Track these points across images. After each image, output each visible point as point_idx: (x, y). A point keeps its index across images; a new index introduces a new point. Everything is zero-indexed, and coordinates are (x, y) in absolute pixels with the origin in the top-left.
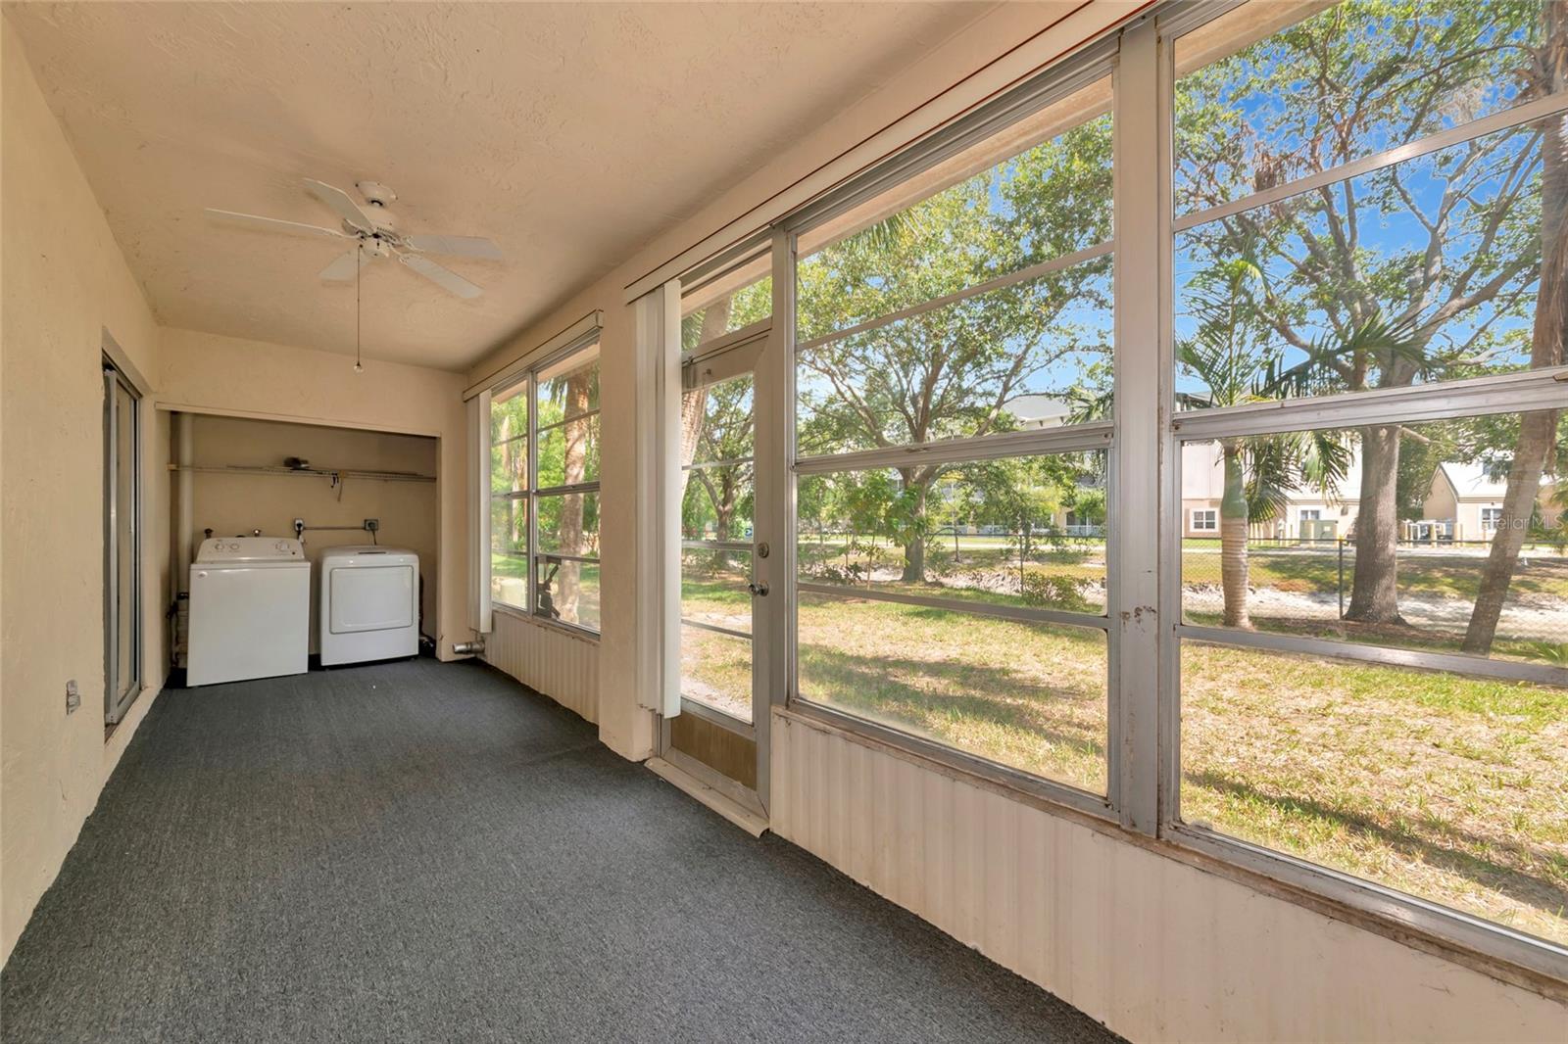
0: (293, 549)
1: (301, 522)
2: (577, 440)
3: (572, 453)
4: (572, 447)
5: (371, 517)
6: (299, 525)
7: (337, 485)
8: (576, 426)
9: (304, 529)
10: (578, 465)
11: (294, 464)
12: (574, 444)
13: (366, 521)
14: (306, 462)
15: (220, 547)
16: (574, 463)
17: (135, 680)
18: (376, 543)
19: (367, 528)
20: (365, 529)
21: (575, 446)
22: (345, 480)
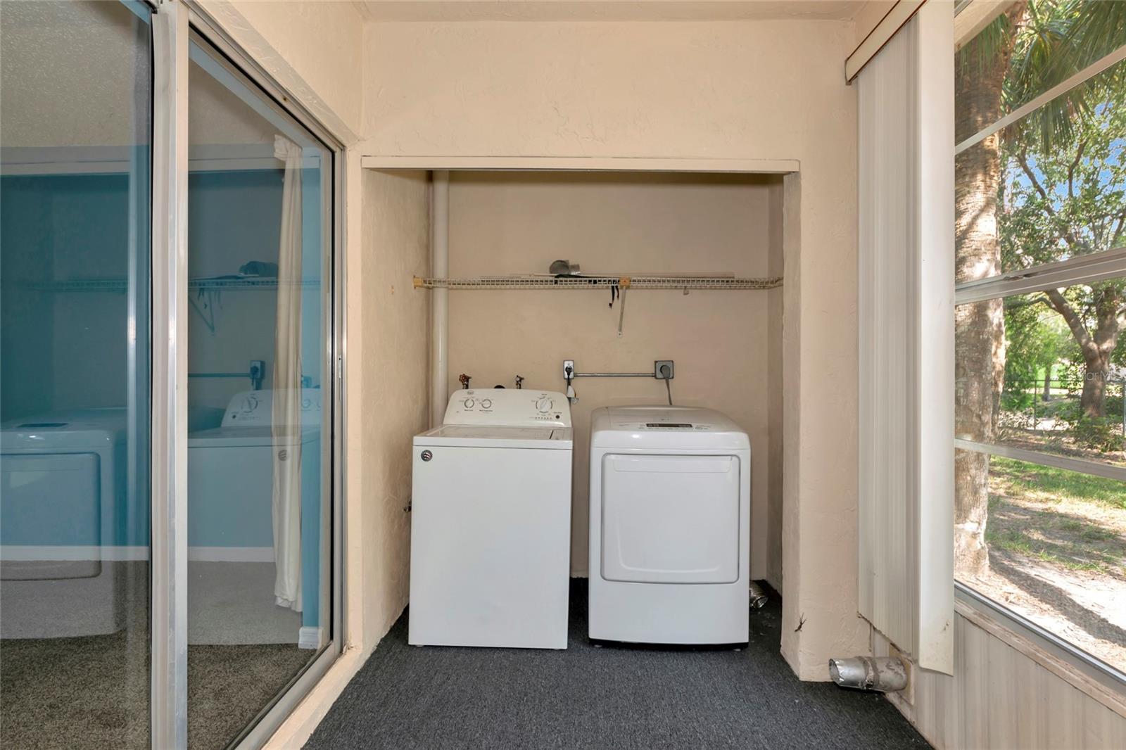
0: (556, 409)
1: (571, 364)
2: (982, 211)
3: (973, 235)
4: (971, 225)
5: (664, 356)
6: (569, 370)
7: (617, 303)
8: (979, 183)
9: (575, 375)
10: (985, 258)
11: (562, 272)
12: (976, 218)
13: (656, 362)
14: (576, 267)
15: (470, 404)
16: (977, 254)
17: (332, 638)
18: (671, 404)
19: (659, 375)
20: (655, 376)
21: (980, 221)
22: (628, 292)
